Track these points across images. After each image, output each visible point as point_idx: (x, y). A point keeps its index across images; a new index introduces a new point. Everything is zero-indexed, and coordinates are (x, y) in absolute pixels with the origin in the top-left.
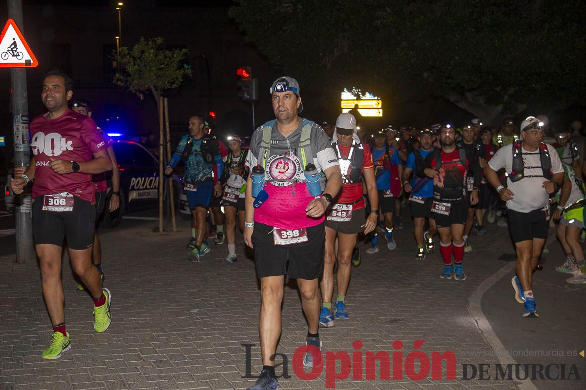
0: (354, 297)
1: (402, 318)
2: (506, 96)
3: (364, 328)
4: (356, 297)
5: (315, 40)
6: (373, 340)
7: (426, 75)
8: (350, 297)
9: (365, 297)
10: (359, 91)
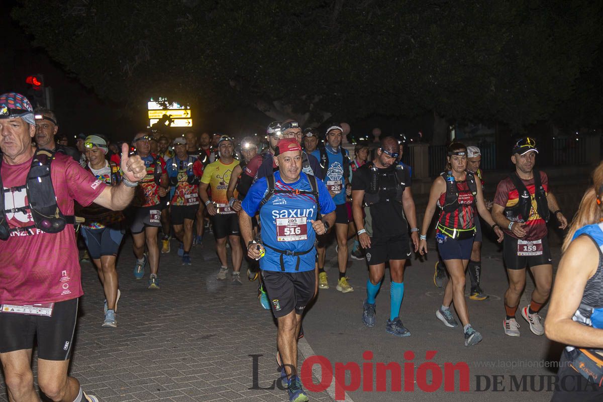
0: (164, 316)
1: (214, 333)
2: (312, 105)
3: (175, 348)
4: (166, 316)
5: (113, 46)
6: (184, 359)
7: (232, 83)
8: (160, 317)
9: (176, 315)
10: (165, 101)
